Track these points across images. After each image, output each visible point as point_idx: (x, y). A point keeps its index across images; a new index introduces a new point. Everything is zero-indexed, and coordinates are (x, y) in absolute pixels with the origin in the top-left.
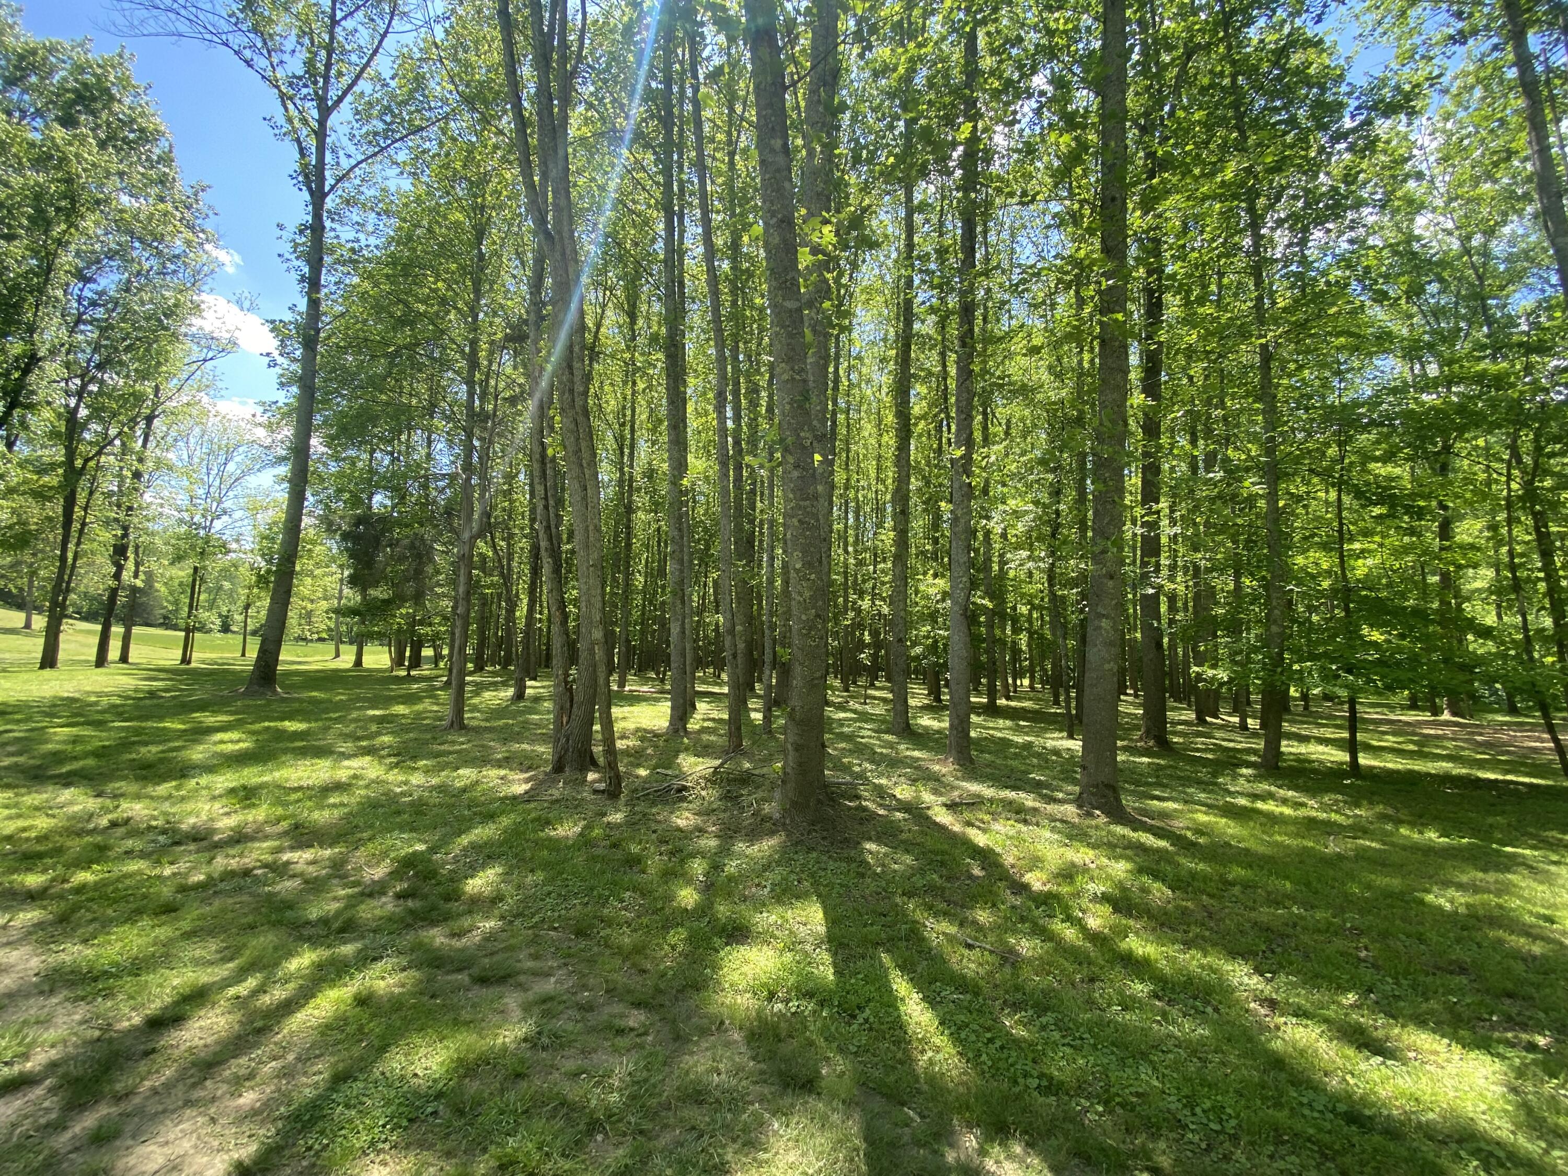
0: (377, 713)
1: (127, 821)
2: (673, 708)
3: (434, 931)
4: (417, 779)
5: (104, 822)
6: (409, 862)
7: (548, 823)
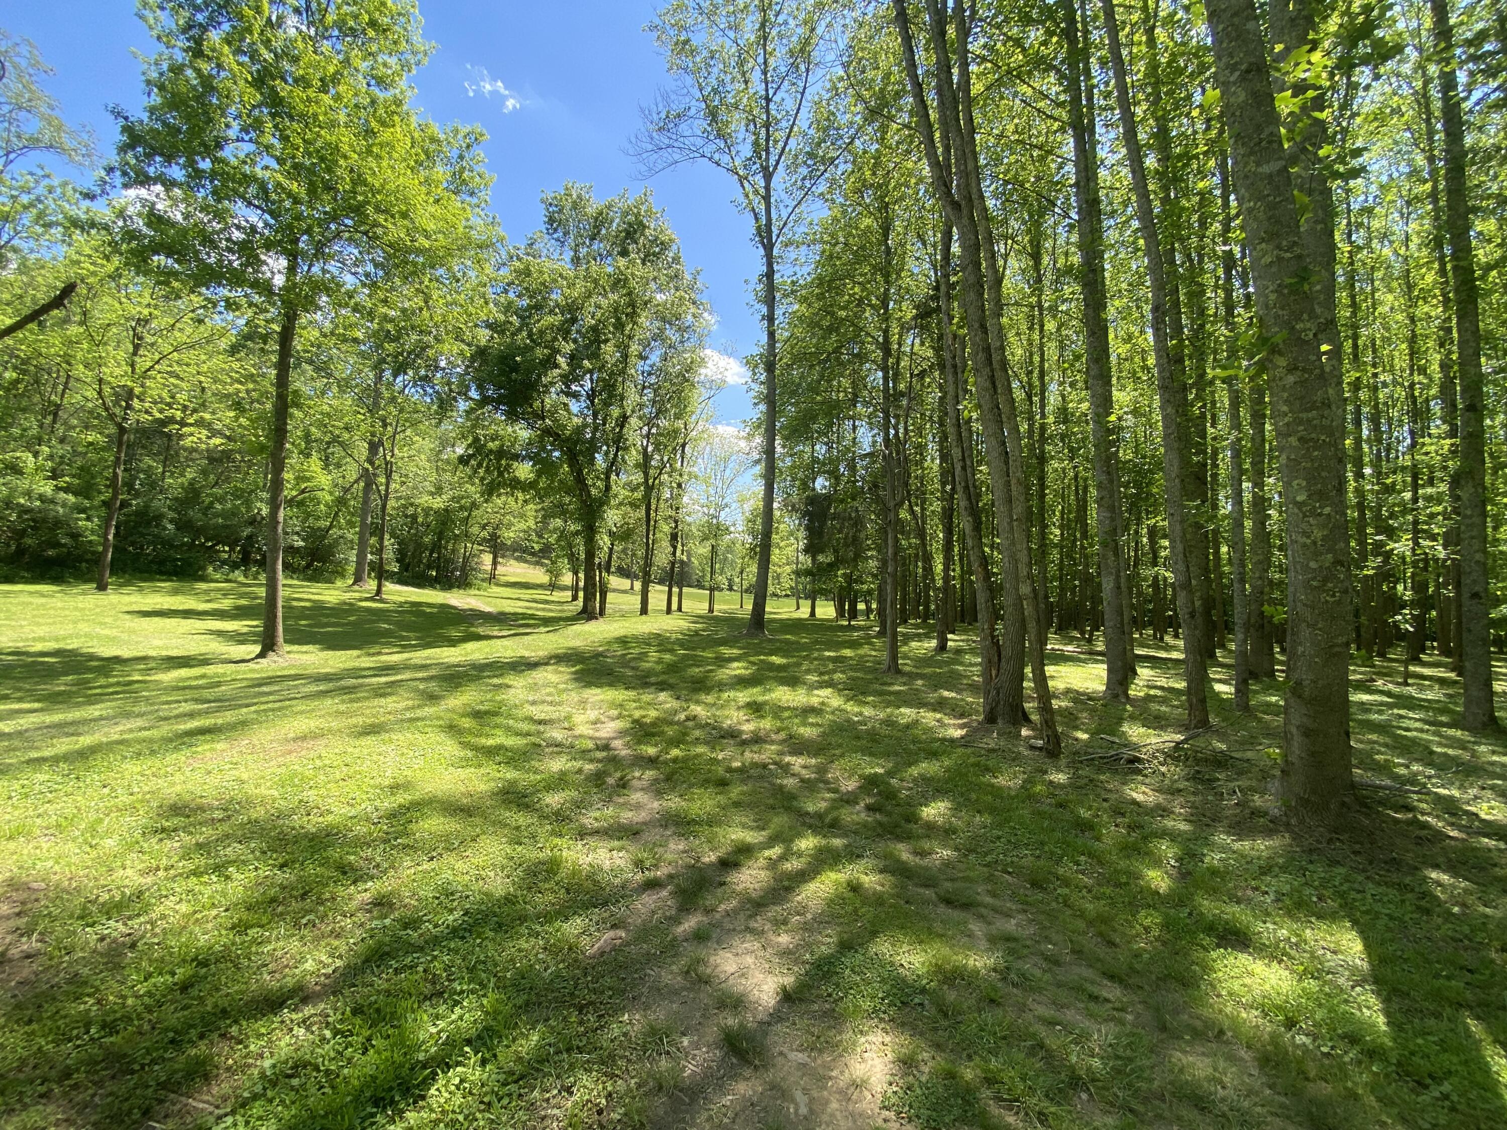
0: (832, 654)
1: (695, 717)
2: (1110, 671)
3: (901, 846)
4: (868, 712)
5: (682, 717)
6: (871, 782)
7: (987, 769)
